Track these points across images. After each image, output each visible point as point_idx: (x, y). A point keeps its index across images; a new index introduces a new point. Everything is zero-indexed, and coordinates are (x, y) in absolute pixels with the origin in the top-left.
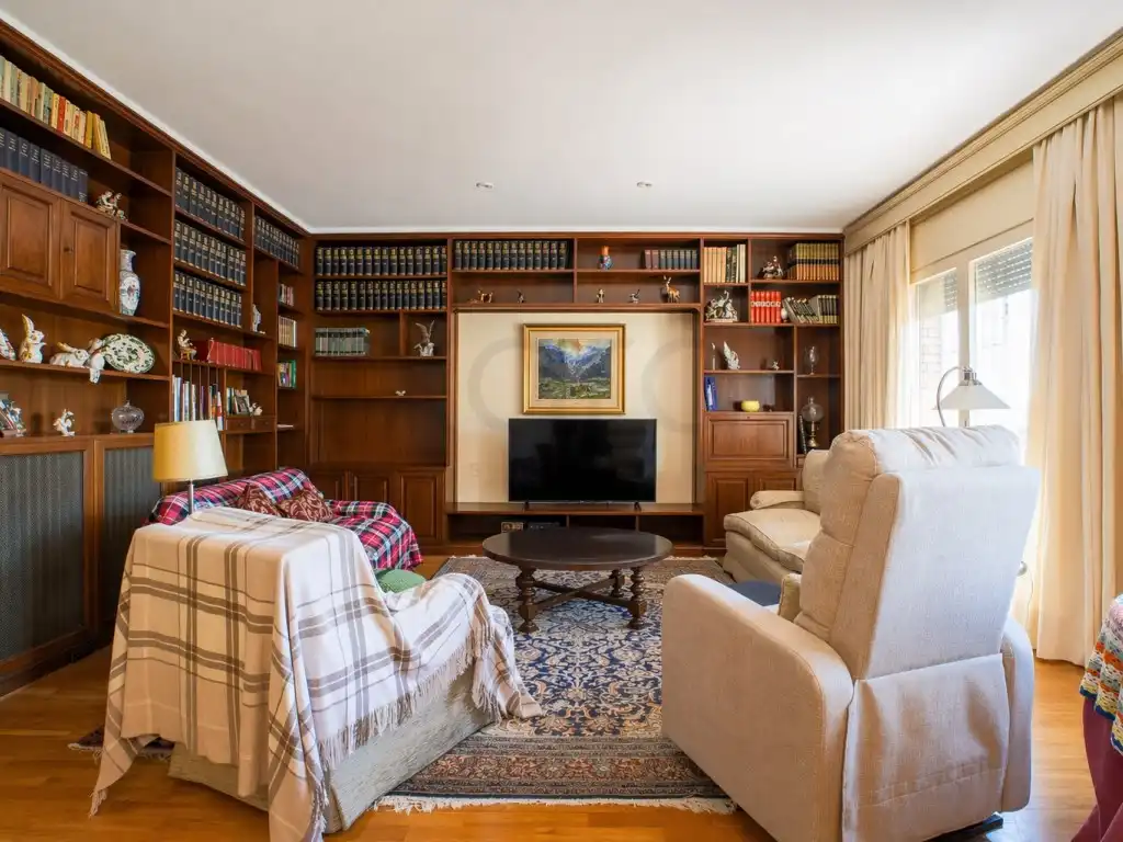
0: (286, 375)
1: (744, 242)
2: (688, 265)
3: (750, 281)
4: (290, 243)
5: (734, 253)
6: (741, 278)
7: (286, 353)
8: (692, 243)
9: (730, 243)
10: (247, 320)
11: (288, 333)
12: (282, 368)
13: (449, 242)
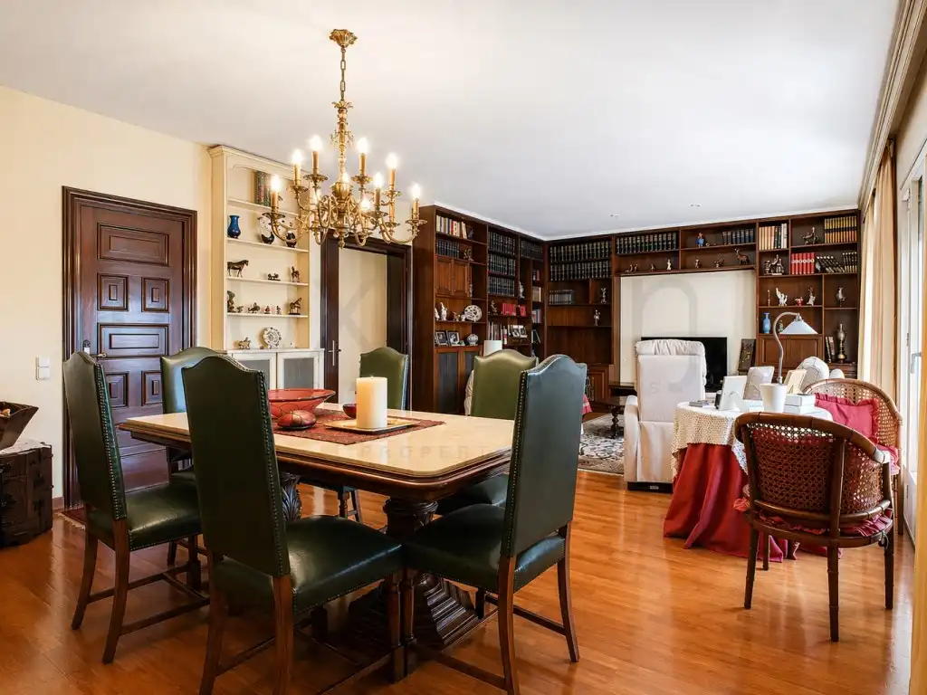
0: (536, 316)
1: (784, 222)
2: (743, 241)
3: (790, 247)
4: (534, 248)
5: (779, 230)
6: (784, 245)
7: (537, 305)
8: (751, 225)
9: (776, 223)
10: (517, 292)
11: (537, 294)
12: (534, 312)
13: (613, 238)
